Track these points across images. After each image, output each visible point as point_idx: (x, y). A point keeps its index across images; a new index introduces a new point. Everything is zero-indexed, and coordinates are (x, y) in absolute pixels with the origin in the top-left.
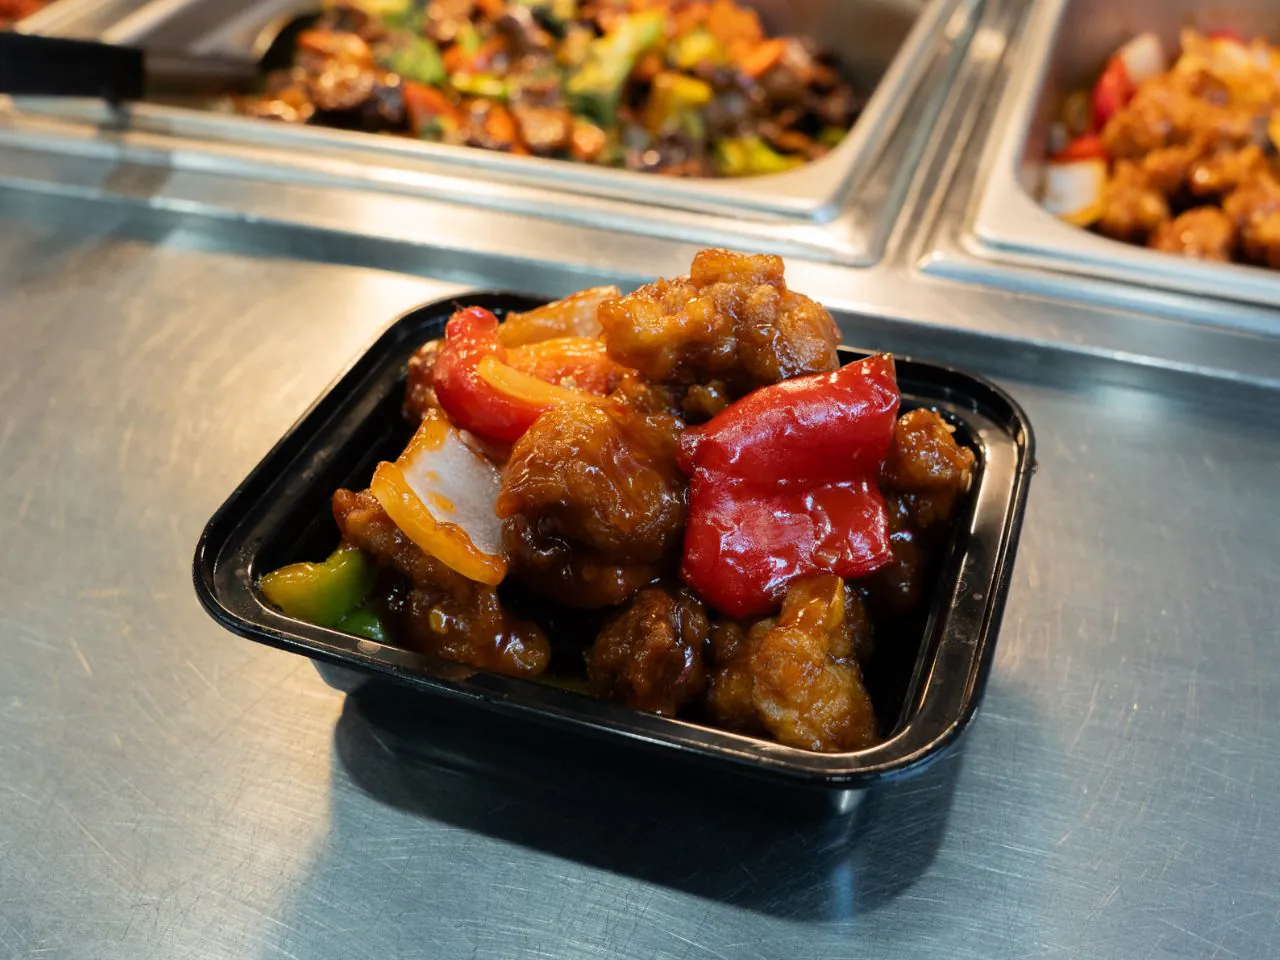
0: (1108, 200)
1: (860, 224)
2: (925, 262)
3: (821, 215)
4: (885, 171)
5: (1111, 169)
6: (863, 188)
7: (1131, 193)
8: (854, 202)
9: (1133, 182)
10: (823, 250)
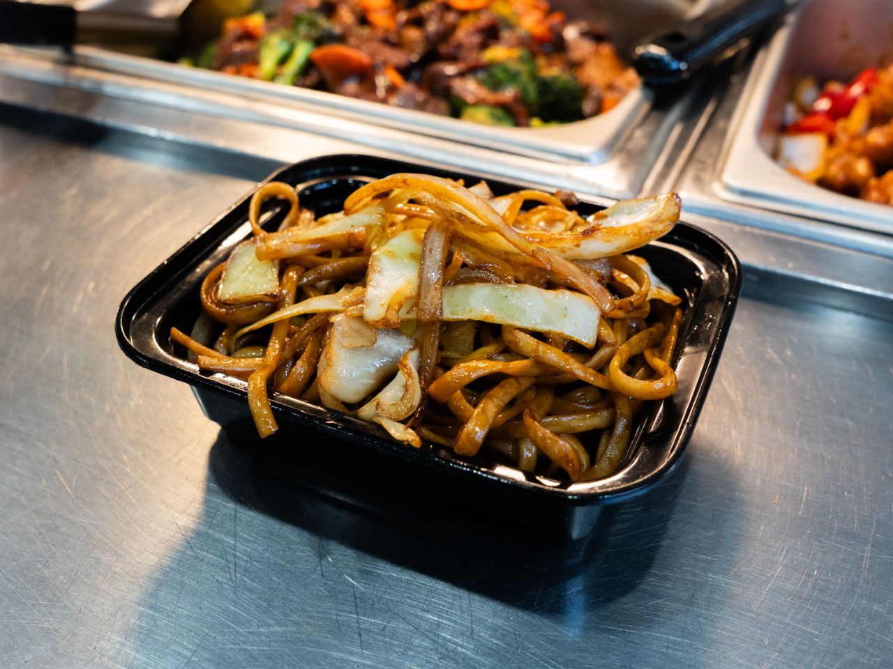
0: (829, 162)
1: (624, 166)
3: (594, 159)
4: (648, 127)
5: (831, 140)
6: (630, 138)
7: (846, 158)
8: (621, 150)
9: (850, 150)
10: (593, 185)
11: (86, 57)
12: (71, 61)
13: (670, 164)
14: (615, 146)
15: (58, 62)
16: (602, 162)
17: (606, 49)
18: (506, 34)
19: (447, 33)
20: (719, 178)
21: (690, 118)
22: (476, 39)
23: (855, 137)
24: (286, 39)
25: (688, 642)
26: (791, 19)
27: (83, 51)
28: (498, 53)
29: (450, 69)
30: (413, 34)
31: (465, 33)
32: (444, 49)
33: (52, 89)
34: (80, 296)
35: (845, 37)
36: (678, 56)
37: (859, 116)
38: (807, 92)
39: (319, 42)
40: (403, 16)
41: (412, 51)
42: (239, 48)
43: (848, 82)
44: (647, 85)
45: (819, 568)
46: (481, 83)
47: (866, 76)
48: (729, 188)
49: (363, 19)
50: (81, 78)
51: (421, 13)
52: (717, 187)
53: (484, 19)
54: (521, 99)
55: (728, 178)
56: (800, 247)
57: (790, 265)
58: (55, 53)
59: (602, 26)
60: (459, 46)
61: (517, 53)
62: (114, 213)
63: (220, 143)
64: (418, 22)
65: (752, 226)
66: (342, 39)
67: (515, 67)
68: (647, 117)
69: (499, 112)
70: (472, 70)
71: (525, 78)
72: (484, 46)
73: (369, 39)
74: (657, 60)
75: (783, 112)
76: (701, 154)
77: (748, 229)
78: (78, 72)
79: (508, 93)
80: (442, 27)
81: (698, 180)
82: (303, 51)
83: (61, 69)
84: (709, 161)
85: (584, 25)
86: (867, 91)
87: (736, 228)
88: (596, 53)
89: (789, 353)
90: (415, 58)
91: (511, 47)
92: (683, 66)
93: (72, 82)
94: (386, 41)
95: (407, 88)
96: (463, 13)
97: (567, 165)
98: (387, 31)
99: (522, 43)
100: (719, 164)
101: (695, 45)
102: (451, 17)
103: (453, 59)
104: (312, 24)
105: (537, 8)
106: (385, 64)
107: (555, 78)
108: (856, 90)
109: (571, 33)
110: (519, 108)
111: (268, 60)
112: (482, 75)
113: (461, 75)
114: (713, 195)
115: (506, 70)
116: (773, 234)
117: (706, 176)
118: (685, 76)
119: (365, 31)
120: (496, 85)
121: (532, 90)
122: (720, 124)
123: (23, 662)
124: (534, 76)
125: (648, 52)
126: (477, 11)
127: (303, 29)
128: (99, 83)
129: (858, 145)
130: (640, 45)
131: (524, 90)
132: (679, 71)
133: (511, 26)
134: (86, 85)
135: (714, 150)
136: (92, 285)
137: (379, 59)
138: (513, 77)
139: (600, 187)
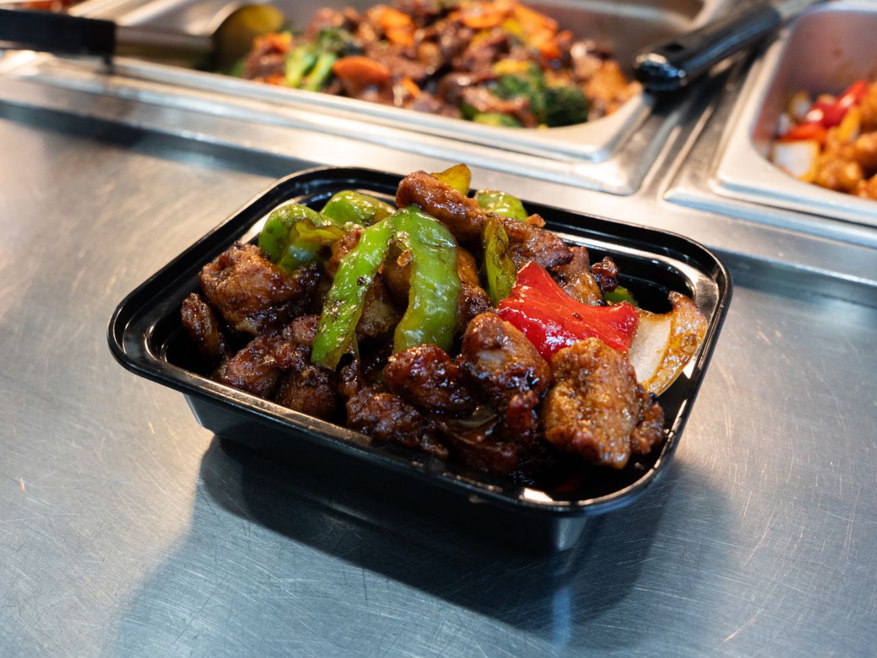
0: (820, 168)
1: (624, 164)
2: (670, 194)
3: (596, 157)
4: (648, 130)
5: (823, 148)
6: (630, 140)
7: (837, 164)
8: (622, 150)
9: (840, 156)
10: (595, 181)
11: (125, 68)
12: (111, 71)
13: (668, 163)
14: (615, 146)
15: (99, 72)
16: (604, 161)
17: (611, 66)
18: (516, 50)
19: (461, 48)
20: (714, 175)
21: (688, 122)
22: (488, 54)
23: (845, 144)
24: (310, 52)
25: (679, 597)
26: (785, 34)
27: (121, 62)
28: (509, 66)
29: (463, 80)
30: (430, 50)
31: (478, 48)
32: (457, 62)
33: (93, 96)
34: (113, 280)
35: (837, 53)
36: (677, 64)
37: (849, 126)
38: (801, 105)
39: (341, 54)
40: (420, 34)
41: (428, 64)
42: (267, 61)
43: (839, 95)
44: (647, 91)
45: (805, 532)
46: (493, 93)
47: (857, 87)
48: (723, 184)
49: (383, 37)
50: (118, 87)
51: (437, 31)
52: (712, 184)
53: (496, 35)
54: (528, 107)
55: (723, 174)
56: (791, 238)
57: (781, 254)
58: (96, 63)
59: (608, 45)
60: (473, 60)
61: (526, 66)
62: (147, 206)
63: (247, 144)
64: (434, 39)
65: (745, 219)
66: (362, 52)
67: (524, 78)
68: (646, 121)
69: (508, 119)
70: (484, 82)
71: (533, 88)
72: (495, 60)
73: (389, 54)
74: (657, 68)
75: (778, 123)
76: (697, 154)
77: (741, 222)
78: (117, 81)
79: (518, 102)
80: (456, 41)
81: (694, 178)
82: (326, 63)
83: (101, 78)
84: (705, 160)
85: (590, 44)
86: (857, 102)
87: (730, 221)
88: (602, 70)
89: (778, 334)
90: (430, 70)
91: (520, 60)
92: (681, 74)
93: (111, 90)
94: (404, 56)
95: (422, 97)
96: (477, 31)
97: (571, 163)
98: (405, 47)
99: (531, 57)
100: (715, 163)
101: (693, 55)
102: (465, 34)
103: (466, 70)
104: (335, 38)
105: (546, 27)
106: (403, 76)
107: (562, 90)
108: (847, 101)
109: (578, 51)
110: (528, 116)
111: (294, 71)
112: (493, 86)
113: (475, 85)
114: (709, 191)
115: (515, 80)
116: (764, 227)
117: (702, 174)
118: (683, 83)
119: (384, 46)
120: (506, 95)
121: (540, 101)
122: (716, 127)
123: (49, 605)
124: (542, 87)
125: (649, 61)
126: (490, 29)
127: (327, 42)
128: (136, 91)
129: (848, 151)
130: (640, 54)
131: (532, 100)
132: (677, 78)
133: (521, 44)
134: (124, 93)
135: (710, 150)
136: (124, 270)
137: (397, 71)
138: (523, 87)
139: (601, 184)
